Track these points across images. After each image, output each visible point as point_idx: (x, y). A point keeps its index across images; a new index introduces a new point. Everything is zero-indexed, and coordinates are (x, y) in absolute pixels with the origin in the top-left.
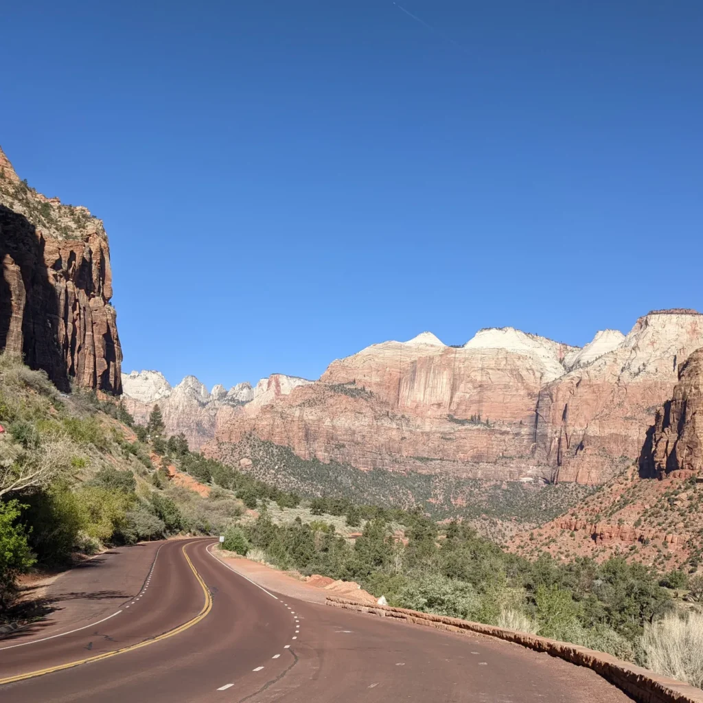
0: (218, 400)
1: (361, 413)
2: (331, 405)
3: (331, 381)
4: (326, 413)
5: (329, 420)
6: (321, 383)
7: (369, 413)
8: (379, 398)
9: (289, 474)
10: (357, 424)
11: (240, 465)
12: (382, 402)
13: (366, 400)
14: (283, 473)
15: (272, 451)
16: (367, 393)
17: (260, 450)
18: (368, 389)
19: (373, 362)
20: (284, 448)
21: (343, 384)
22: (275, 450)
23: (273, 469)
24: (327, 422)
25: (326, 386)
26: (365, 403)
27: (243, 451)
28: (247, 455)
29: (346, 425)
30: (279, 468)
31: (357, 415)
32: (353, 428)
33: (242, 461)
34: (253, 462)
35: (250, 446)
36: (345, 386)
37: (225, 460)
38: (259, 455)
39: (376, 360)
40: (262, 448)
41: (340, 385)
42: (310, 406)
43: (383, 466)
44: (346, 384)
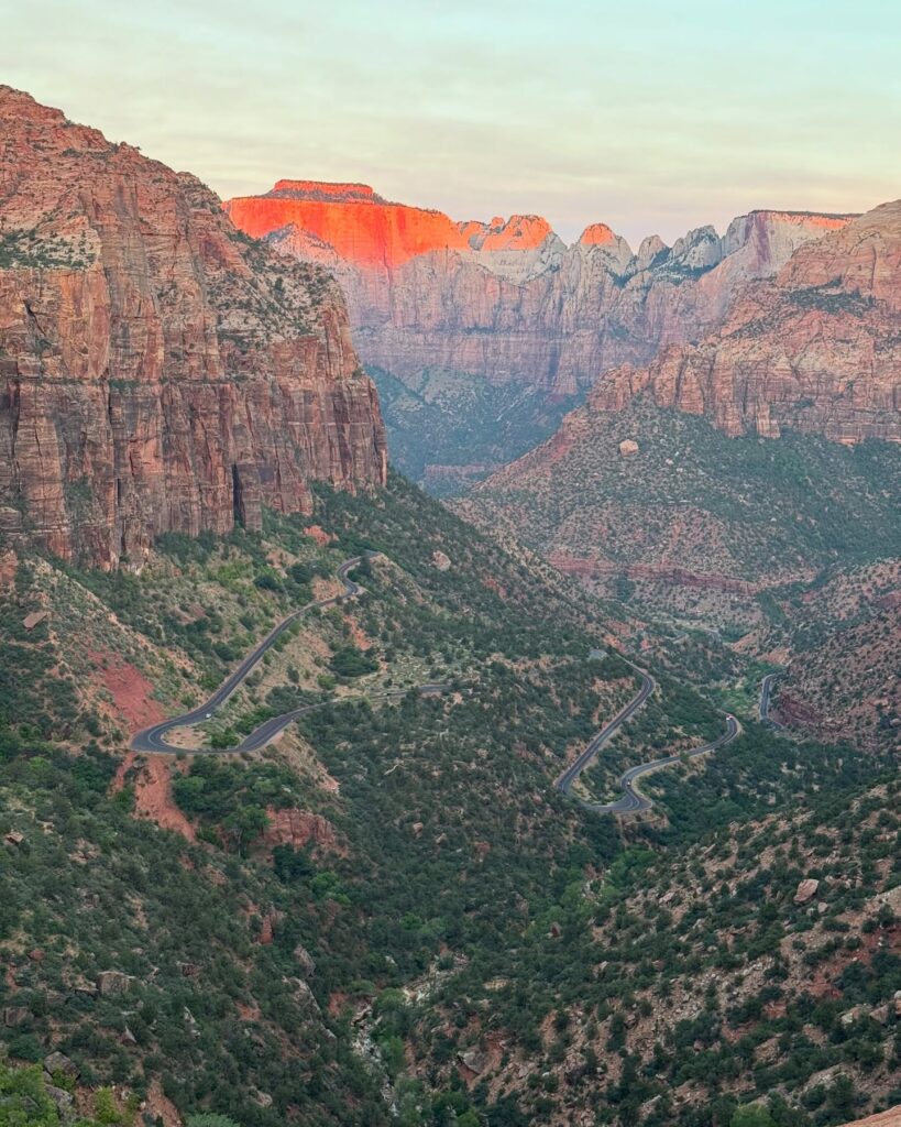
0: (651, 268)
1: (848, 342)
2: (791, 330)
3: (794, 285)
4: (781, 347)
5: (784, 359)
6: (776, 290)
7: (866, 341)
8: (888, 308)
9: (697, 466)
10: (839, 360)
11: (619, 451)
12: (892, 316)
13: (861, 316)
14: (687, 463)
15: (674, 425)
16: (863, 301)
17: (654, 424)
18: (866, 294)
19: (878, 240)
20: (696, 417)
21: (817, 288)
22: (678, 423)
23: (670, 458)
24: (782, 363)
25: (783, 294)
26: (856, 321)
27: (627, 427)
28: (633, 434)
29: (818, 365)
30: (681, 455)
31: (839, 344)
32: (830, 369)
33: (622, 445)
34: (640, 445)
35: (638, 418)
36: (821, 291)
37: (598, 442)
38: (652, 432)
39: (885, 234)
40: (657, 421)
41: (810, 290)
42: (752, 335)
43: (886, 434)
44: (823, 287)
